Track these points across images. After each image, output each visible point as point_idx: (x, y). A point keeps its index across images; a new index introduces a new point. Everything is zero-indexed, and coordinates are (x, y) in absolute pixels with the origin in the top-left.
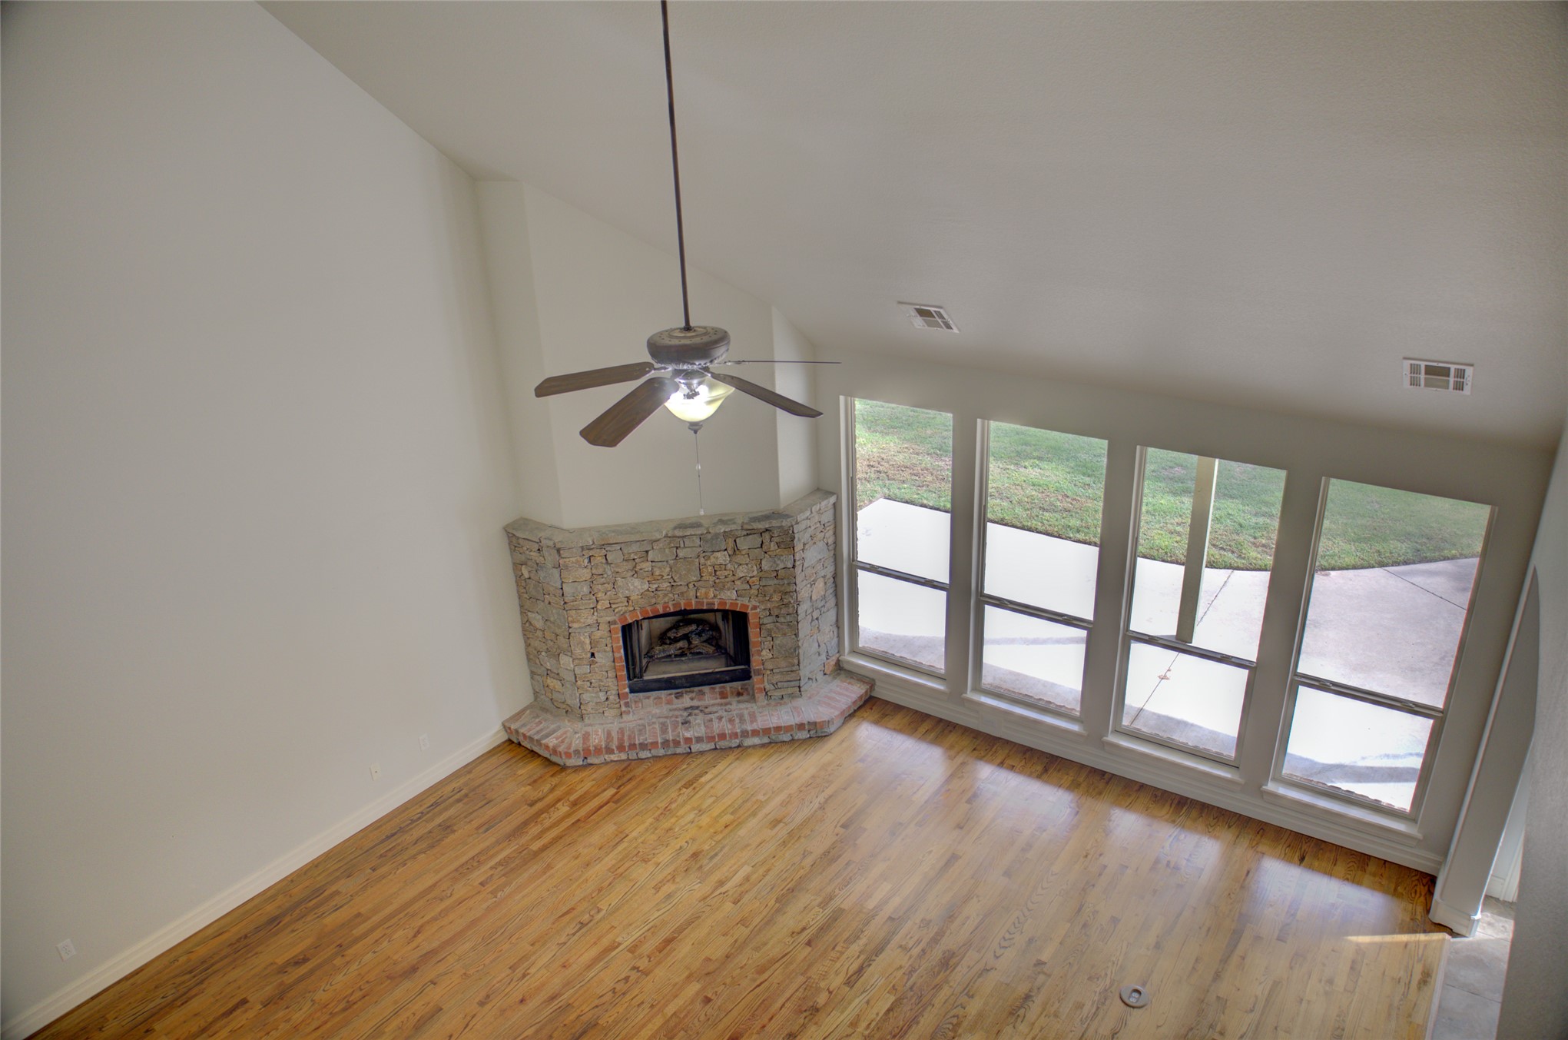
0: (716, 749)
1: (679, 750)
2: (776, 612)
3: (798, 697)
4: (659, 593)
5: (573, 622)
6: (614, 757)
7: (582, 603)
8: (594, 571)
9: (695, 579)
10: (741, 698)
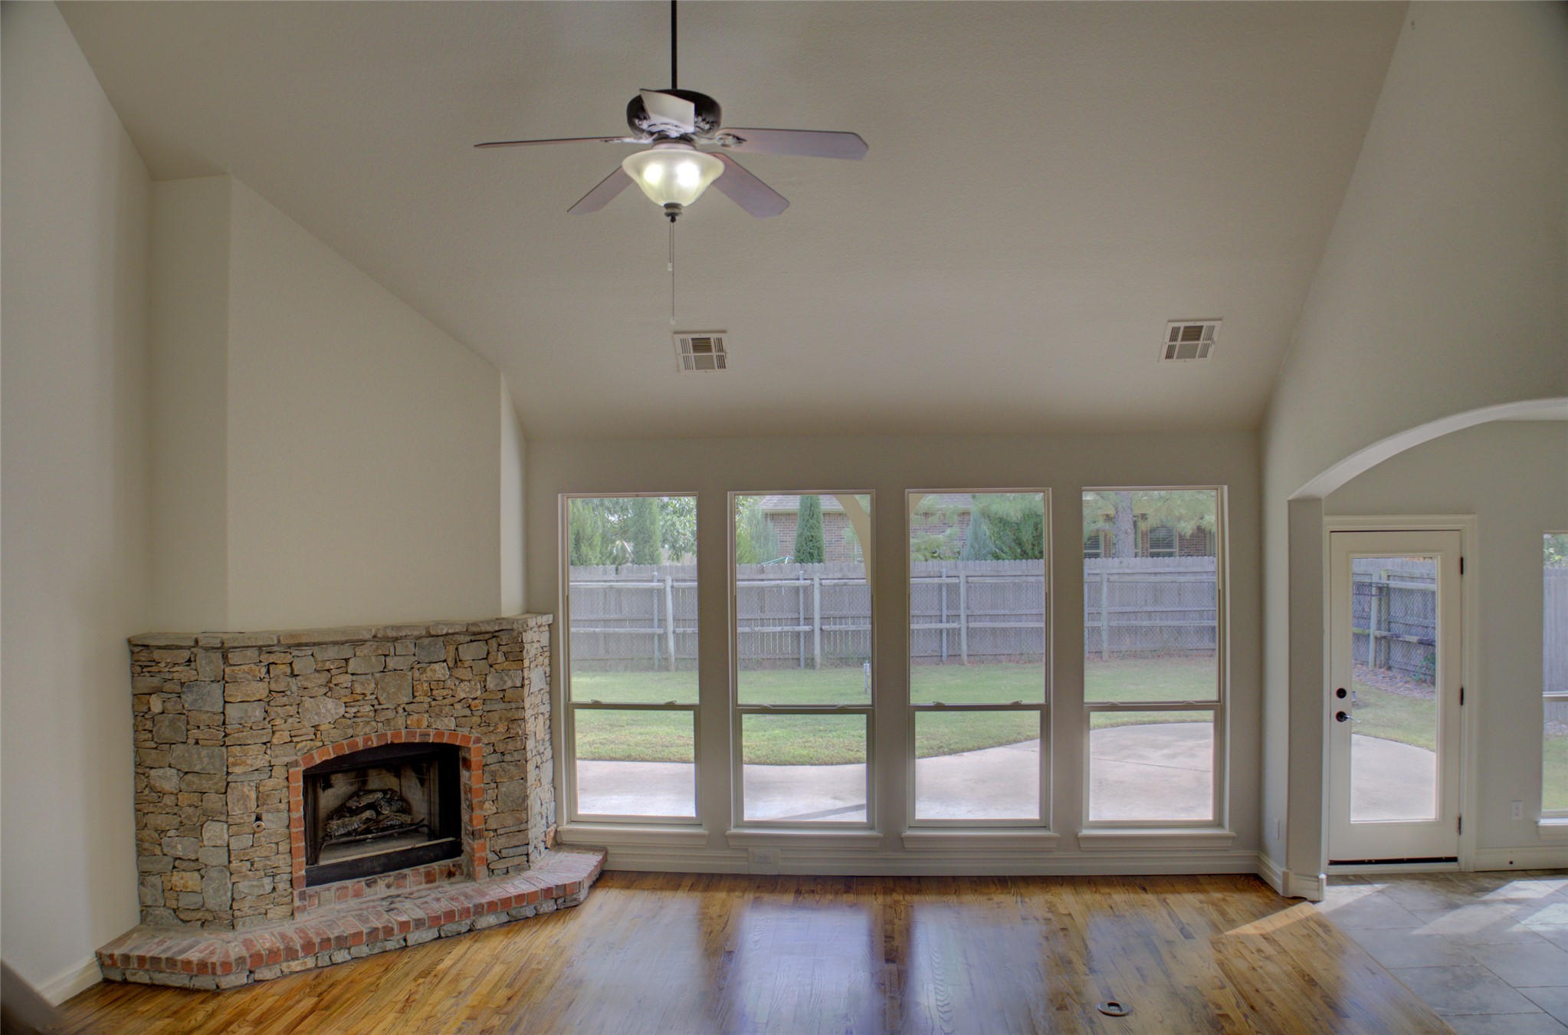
0: (440, 937)
1: (390, 945)
2: (501, 747)
3: (527, 870)
4: (359, 720)
5: (235, 764)
6: (295, 965)
7: (252, 734)
8: (273, 687)
9: (406, 700)
10: (453, 880)
